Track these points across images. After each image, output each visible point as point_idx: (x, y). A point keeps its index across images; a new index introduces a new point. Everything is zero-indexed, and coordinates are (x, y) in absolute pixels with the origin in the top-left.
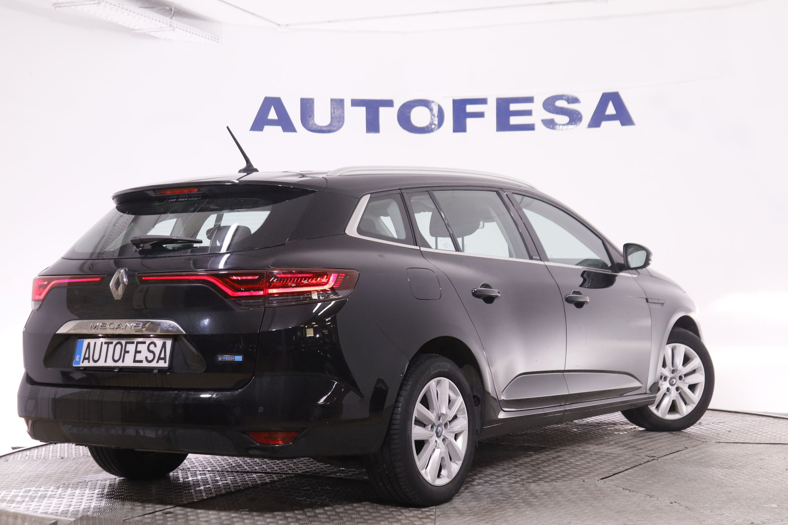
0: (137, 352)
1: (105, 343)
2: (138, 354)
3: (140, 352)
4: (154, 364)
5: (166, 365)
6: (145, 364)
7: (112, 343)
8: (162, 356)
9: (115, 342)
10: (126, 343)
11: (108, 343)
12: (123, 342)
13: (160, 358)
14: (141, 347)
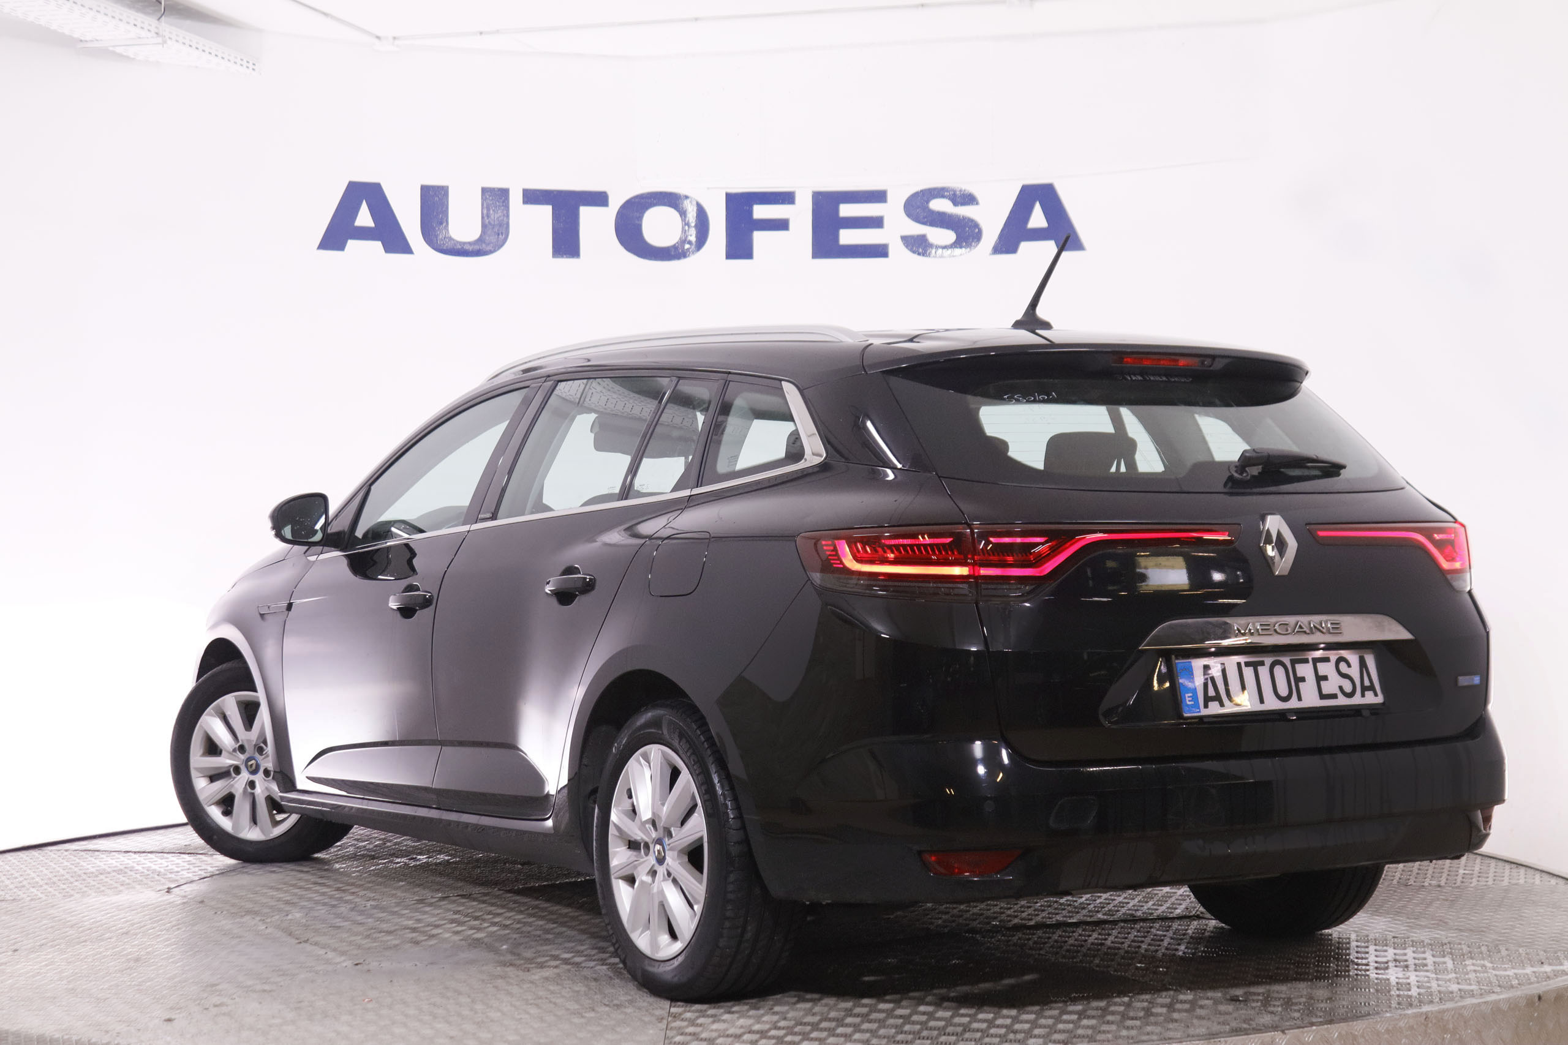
0: (1320, 679)
1: (1247, 664)
2: (1323, 683)
3: (1325, 678)
4: (1357, 700)
5: (1380, 699)
6: (1342, 701)
7: (1262, 663)
8: (1367, 683)
9: (1268, 661)
10: (1294, 662)
11: (1255, 665)
12: (1286, 660)
13: (1364, 689)
14: (1324, 669)
